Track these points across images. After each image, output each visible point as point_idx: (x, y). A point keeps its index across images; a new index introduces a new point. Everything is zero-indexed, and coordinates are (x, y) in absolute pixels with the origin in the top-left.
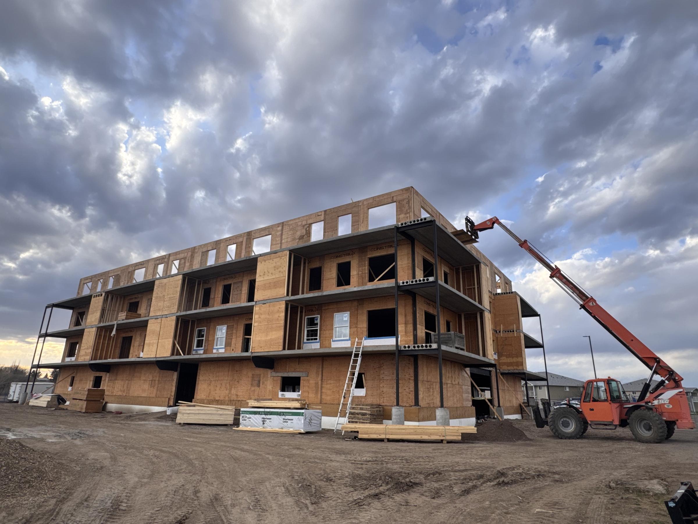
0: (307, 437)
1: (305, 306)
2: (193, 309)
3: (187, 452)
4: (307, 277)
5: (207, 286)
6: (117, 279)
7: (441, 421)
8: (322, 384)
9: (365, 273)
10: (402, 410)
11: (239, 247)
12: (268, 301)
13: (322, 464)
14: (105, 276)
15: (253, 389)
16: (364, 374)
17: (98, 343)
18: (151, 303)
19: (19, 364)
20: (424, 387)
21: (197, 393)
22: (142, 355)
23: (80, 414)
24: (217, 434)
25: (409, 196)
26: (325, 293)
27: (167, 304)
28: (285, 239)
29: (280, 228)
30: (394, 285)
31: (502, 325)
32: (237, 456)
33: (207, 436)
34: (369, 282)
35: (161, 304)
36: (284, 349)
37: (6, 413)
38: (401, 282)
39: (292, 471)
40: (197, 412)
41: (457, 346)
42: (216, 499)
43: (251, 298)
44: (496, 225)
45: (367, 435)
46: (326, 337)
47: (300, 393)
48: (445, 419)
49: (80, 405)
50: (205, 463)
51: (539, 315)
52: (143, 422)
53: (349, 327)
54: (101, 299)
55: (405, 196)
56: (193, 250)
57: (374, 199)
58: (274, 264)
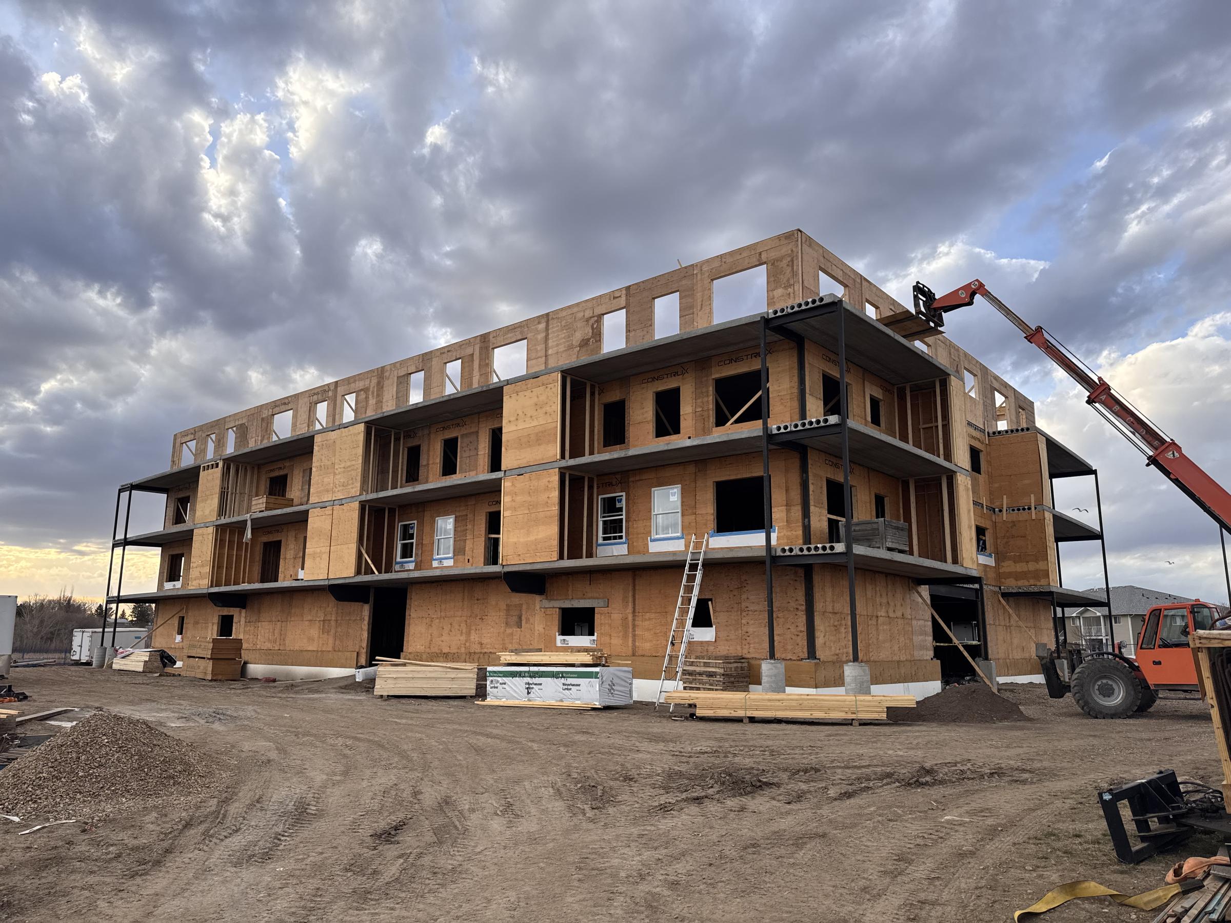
0: (604, 714)
1: (598, 476)
2: (390, 488)
3: (398, 739)
4: (599, 421)
5: (413, 443)
6: (242, 432)
7: (853, 685)
8: (634, 620)
9: (708, 410)
10: (781, 666)
11: (467, 364)
12: (528, 469)
13: (620, 755)
14: (218, 427)
15: (509, 631)
16: (711, 600)
17: (221, 556)
18: (310, 479)
19: (72, 593)
20: (827, 624)
21: (408, 642)
22: (301, 575)
23: (204, 683)
24: (448, 713)
25: (792, 251)
26: (632, 452)
27: (341, 479)
28: (552, 348)
29: (542, 326)
30: (761, 434)
31: (1005, 497)
32: (480, 744)
33: (430, 716)
34: (717, 426)
35: (328, 479)
36: (561, 557)
37: (81, 682)
38: (775, 426)
39: (568, 765)
40: (410, 676)
41: (890, 545)
42: (447, 803)
43: (495, 464)
44: (978, 297)
45: (712, 711)
46: (638, 534)
47: (595, 637)
48: (862, 683)
49: (202, 668)
50: (429, 756)
51: (1094, 472)
52: (316, 696)
53: (680, 515)
54: (217, 472)
55: (786, 250)
56: (381, 374)
57: (724, 260)
58: (535, 399)
